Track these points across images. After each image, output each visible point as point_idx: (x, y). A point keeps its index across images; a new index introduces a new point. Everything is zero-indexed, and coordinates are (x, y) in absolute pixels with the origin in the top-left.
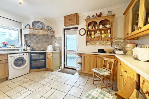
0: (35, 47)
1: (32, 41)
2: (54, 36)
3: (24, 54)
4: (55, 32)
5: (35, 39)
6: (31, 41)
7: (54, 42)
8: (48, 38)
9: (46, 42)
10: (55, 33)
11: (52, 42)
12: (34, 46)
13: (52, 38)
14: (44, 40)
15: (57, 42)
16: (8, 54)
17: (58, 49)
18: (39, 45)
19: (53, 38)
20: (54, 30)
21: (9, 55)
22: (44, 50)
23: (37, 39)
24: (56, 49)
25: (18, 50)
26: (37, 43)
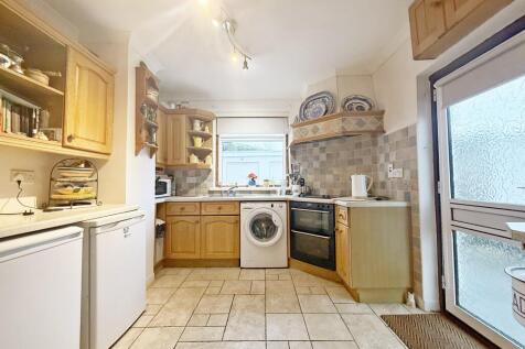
0: (317, 185)
1: (311, 165)
2: (384, 132)
3: (275, 204)
4: (383, 112)
5: (317, 158)
6: (306, 164)
7: (382, 159)
8: (359, 145)
9: (351, 163)
10: (385, 117)
11: (375, 160)
12: (316, 180)
13: (375, 144)
14: (344, 155)
15: (393, 158)
16: (241, 202)
17: (400, 193)
18: (329, 178)
19: (380, 139)
20: (383, 102)
21: (243, 205)
22: (329, 197)
23: (323, 157)
24: (390, 195)
25: (275, 192)
26: (322, 171)
